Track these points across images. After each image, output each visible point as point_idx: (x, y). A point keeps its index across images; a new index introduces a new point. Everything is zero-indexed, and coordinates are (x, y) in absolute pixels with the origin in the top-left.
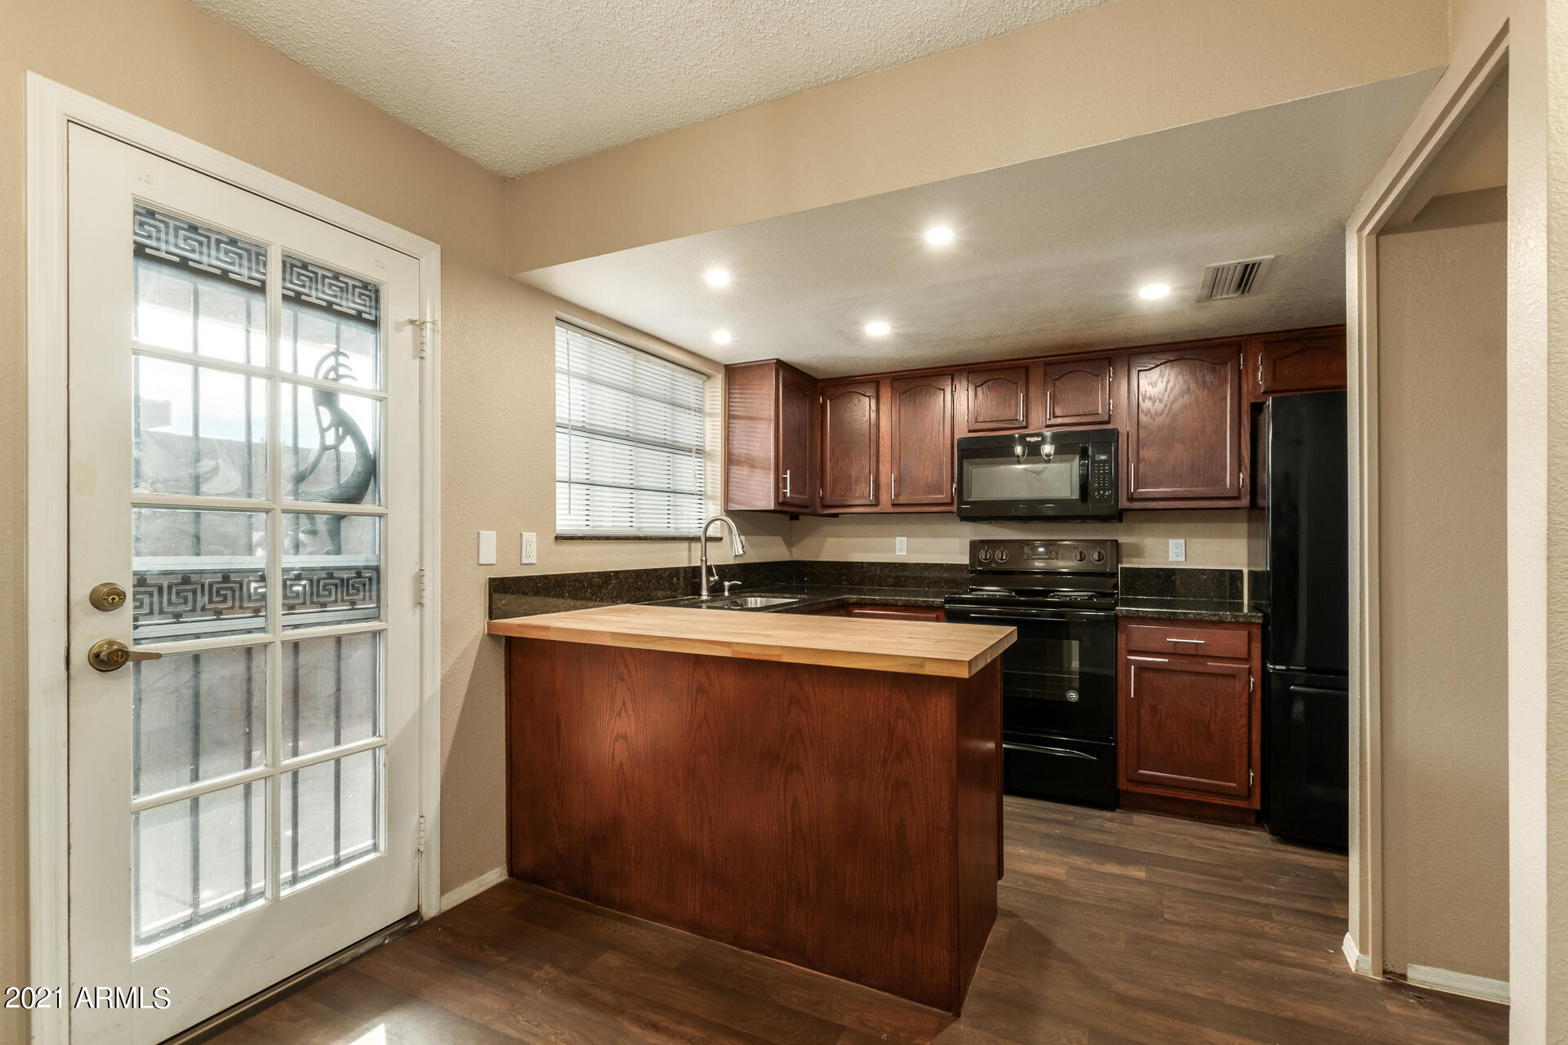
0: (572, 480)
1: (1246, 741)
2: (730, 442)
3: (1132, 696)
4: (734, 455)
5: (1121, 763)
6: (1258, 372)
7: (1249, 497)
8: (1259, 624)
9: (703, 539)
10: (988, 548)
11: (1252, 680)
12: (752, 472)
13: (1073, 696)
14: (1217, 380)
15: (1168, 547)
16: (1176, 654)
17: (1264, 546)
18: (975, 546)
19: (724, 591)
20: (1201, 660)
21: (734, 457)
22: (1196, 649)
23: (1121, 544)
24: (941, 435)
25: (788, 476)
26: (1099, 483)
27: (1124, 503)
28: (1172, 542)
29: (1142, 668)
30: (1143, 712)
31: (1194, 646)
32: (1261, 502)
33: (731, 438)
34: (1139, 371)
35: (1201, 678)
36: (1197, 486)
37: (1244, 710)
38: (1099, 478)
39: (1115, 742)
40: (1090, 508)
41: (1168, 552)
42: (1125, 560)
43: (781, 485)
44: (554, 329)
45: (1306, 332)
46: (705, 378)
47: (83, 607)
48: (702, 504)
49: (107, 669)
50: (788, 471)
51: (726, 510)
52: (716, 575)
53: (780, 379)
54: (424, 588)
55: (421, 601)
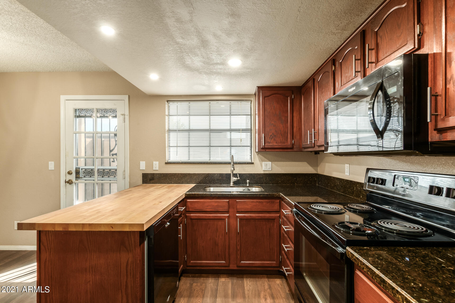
0: (178, 146)
2: (256, 125)
19: (247, 183)
21: (256, 131)
43: (261, 140)
46: (250, 101)
47: (67, 174)
48: (251, 150)
49: (70, 184)
50: (263, 134)
51: (256, 152)
52: (239, 177)
53: (260, 95)
54: (124, 175)
55: (124, 178)
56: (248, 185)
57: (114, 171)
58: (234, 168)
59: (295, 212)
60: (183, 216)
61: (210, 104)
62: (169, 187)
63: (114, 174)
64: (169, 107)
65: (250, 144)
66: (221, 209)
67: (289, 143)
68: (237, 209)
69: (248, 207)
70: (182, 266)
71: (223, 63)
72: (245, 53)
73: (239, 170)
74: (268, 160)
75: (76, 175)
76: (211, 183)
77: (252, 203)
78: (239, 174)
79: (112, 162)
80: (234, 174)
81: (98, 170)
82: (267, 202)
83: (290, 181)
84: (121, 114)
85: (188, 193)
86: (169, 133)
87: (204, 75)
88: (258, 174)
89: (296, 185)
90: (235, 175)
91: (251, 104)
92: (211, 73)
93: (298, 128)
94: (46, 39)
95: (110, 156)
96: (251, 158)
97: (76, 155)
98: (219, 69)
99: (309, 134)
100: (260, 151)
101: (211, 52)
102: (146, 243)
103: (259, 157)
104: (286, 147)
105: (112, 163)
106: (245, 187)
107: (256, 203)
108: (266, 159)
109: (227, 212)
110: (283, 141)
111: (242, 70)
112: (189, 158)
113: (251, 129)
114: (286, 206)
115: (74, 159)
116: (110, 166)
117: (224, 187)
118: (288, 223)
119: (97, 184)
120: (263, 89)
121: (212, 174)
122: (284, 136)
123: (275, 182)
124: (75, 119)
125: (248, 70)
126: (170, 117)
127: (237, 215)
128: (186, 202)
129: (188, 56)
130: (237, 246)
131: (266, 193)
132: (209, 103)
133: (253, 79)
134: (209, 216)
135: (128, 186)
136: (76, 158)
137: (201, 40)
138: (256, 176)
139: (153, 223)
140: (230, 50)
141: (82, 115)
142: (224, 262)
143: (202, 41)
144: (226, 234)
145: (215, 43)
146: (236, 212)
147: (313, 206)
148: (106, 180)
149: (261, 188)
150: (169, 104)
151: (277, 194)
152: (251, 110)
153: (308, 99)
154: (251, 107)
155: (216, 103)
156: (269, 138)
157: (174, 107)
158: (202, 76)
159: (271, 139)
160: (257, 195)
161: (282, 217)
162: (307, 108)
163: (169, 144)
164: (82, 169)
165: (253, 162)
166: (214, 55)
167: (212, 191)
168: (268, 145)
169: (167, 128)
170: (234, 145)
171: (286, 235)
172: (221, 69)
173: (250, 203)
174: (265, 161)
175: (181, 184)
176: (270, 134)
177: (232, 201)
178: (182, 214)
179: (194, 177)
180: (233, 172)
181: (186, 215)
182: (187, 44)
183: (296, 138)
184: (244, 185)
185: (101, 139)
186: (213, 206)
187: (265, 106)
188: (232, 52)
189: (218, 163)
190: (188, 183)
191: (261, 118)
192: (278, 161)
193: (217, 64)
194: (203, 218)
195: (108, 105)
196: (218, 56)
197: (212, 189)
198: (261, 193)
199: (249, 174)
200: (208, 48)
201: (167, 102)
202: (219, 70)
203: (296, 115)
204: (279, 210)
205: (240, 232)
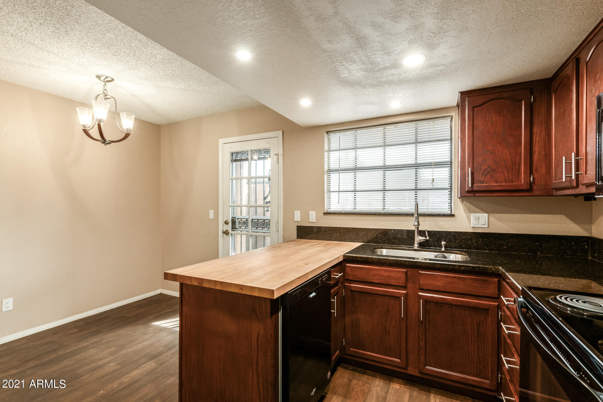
0: (340, 191)
43: (467, 179)
46: (450, 118)
47: (224, 224)
48: (451, 194)
49: (227, 235)
50: (470, 168)
51: (458, 197)
52: (427, 236)
53: (466, 105)
54: (277, 227)
55: (277, 230)
56: (443, 249)
57: (268, 222)
58: (418, 222)
59: (522, 304)
60: (340, 285)
61: (385, 130)
62: (326, 245)
63: (268, 225)
64: (330, 140)
65: (450, 185)
66: (394, 282)
67: (523, 181)
68: (419, 284)
69: (439, 284)
70: (338, 352)
71: (395, 65)
72: (429, 41)
73: (427, 225)
74: (480, 211)
75: (232, 225)
76: (385, 243)
77: (446, 278)
78: (428, 231)
79: (267, 211)
80: (420, 230)
81: (252, 221)
82: (474, 280)
83: (527, 248)
84: (274, 154)
85: (346, 255)
86: (330, 175)
87: (370, 89)
89: (540, 256)
90: (422, 233)
91: (451, 122)
92: (379, 84)
93: (543, 154)
94: (201, 80)
95: (264, 204)
96: (450, 207)
97: (232, 203)
98: (390, 75)
99: (566, 163)
100: (463, 195)
101: (374, 53)
102: (280, 314)
103: (465, 205)
104: (515, 188)
105: (266, 213)
106: (438, 252)
107: (453, 279)
108: (477, 209)
109: (404, 288)
110: (509, 178)
111: (429, 71)
112: (355, 207)
113: (451, 162)
114: (509, 290)
115: (231, 208)
116: (264, 216)
117: (403, 249)
118: (513, 321)
119: (251, 236)
120: (471, 95)
121: (386, 229)
122: (512, 170)
123: (496, 248)
124: (231, 163)
125: (438, 69)
126: (331, 152)
127: (420, 294)
128: (345, 266)
129: (343, 66)
130: (419, 341)
131: (470, 265)
132: (383, 128)
133: (449, 81)
134: (377, 290)
135: (281, 240)
136: (232, 207)
137: (355, 39)
138: (459, 237)
139: (289, 290)
140: (402, 42)
141: (244, 158)
142: (399, 360)
143: (357, 39)
144: (401, 319)
145: (377, 36)
146: (418, 290)
147: (561, 297)
148: (260, 232)
149: (465, 255)
150: (330, 136)
151: (494, 268)
152: (451, 132)
153: (564, 99)
154: (451, 127)
155: (394, 127)
156: (481, 174)
157: (335, 139)
158: (367, 91)
159: (486, 175)
160: (454, 267)
161: (503, 309)
162: (563, 115)
163: (330, 189)
164: (238, 219)
165: (453, 213)
166: (378, 56)
167: (384, 254)
168: (478, 186)
169: (326, 168)
170: (422, 187)
171: (509, 341)
172: (393, 75)
173: (443, 279)
174: (475, 213)
175: (343, 241)
176: (483, 168)
177: (411, 272)
178: (340, 282)
179: (361, 233)
180: (418, 228)
181: (345, 285)
182: (338, 49)
183: (539, 172)
184: (437, 249)
185: (263, 185)
186: (383, 276)
187: (475, 122)
188: (406, 45)
189: (395, 215)
190: (352, 241)
191: (466, 143)
192: (501, 213)
193: (386, 68)
194: (368, 292)
195: (262, 145)
196: (385, 56)
197: (385, 252)
198: (461, 264)
199: (447, 232)
200: (368, 47)
201: (327, 134)
202: (391, 78)
203: (538, 131)
204: (496, 296)
205: (424, 320)
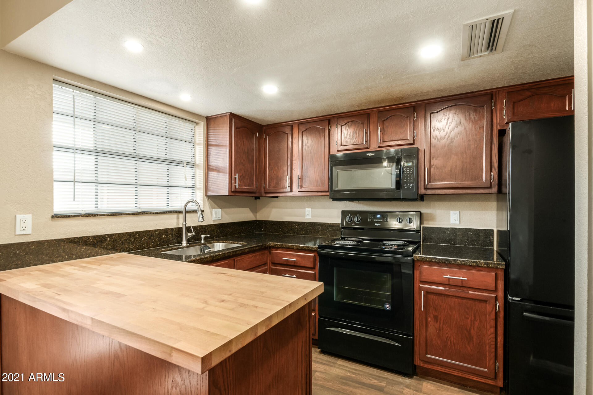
0: (76, 181)
1: (494, 343)
2: (209, 159)
3: (422, 310)
4: (210, 166)
5: (416, 348)
6: (503, 110)
7: (497, 187)
8: (502, 269)
9: (184, 212)
10: (351, 215)
11: (498, 304)
12: (219, 174)
13: (388, 307)
14: (477, 117)
15: (450, 215)
16: (449, 285)
17: (505, 216)
18: (344, 214)
19: (201, 240)
20: (465, 289)
21: (210, 167)
22: (462, 283)
23: (422, 213)
24: (323, 153)
25: (237, 177)
26: (407, 180)
27: (422, 191)
28: (452, 213)
29: (428, 293)
30: (429, 319)
31: (460, 280)
32: (504, 190)
33: (209, 156)
34: (431, 113)
35: (464, 301)
36: (465, 181)
37: (493, 323)
38: (407, 176)
39: (413, 336)
40: (402, 193)
41: (449, 218)
42: (425, 222)
43: (233, 182)
44: (52, 86)
45: (534, 84)
46: (195, 124)
48: (195, 193)
50: (237, 174)
51: (206, 196)
52: (193, 232)
53: (232, 124)
56: (203, 241)
65: (193, 184)
67: (254, 187)
69: (245, 265)
78: (193, 227)
82: (260, 255)
88: (209, 225)
103: (209, 202)
104: (252, 191)
106: (200, 246)
107: (252, 258)
108: (215, 206)
110: (250, 184)
112: (96, 206)
113: (195, 163)
120: (235, 118)
122: (251, 179)
123: (225, 234)
132: (133, 108)
153: (279, 143)
155: (146, 112)
159: (241, 180)
173: (248, 260)
174: (215, 208)
179: (120, 240)
180: (185, 225)
184: (199, 243)
192: (227, 208)
199: (200, 226)
